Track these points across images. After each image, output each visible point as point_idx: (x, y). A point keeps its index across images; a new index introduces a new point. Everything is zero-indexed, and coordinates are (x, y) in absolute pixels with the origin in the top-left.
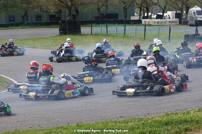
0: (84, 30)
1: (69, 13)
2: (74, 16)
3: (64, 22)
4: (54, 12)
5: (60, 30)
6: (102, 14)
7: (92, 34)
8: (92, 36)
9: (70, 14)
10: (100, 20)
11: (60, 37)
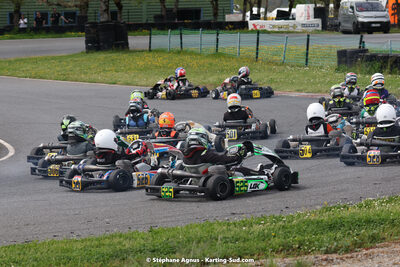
0: (135, 41)
1: (104, 8)
2: (114, 15)
3: (94, 25)
4: (76, 6)
5: (87, 42)
6: (169, 11)
7: (150, 50)
8: (151, 54)
9: (106, 10)
10: (165, 21)
11: (88, 56)
